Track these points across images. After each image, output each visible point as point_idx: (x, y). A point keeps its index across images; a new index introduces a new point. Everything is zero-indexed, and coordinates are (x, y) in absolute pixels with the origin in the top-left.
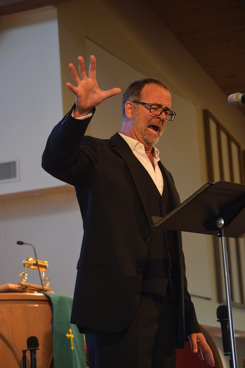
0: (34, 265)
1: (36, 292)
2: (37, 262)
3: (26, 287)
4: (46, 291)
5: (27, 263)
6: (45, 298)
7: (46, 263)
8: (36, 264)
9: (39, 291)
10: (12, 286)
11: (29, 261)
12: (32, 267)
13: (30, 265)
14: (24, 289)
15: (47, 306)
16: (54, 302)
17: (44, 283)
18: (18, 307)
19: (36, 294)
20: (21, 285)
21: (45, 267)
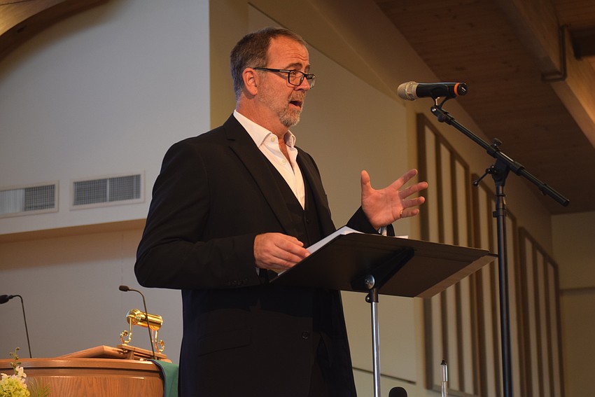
0: (142, 320)
1: (142, 359)
2: (146, 316)
3: (129, 351)
4: (158, 358)
5: (133, 318)
6: (155, 369)
7: (159, 319)
8: (145, 320)
9: (148, 357)
10: (109, 349)
11: (135, 315)
12: (139, 323)
13: (138, 320)
14: (126, 354)
15: (157, 380)
16: (167, 375)
17: (155, 347)
18: (114, 379)
19: (142, 361)
20: (122, 349)
21: (158, 324)
